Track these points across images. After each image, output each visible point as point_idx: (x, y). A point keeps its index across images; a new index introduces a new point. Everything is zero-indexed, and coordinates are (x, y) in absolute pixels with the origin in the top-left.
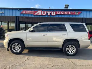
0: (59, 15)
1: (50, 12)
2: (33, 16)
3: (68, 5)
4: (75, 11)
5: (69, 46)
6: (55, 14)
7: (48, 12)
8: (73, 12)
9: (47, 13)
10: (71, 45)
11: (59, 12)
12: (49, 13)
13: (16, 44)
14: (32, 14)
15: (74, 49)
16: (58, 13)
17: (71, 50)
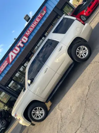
2: (10, 66)
3: (27, 15)
4: (39, 13)
5: (78, 52)
6: (27, 39)
7: (18, 45)
8: (39, 16)
9: (19, 47)
10: (78, 49)
11: (28, 31)
12: (20, 44)
13: (33, 110)
15: (84, 49)
16: (28, 33)
17: (83, 52)
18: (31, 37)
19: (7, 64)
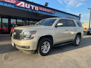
0: (41, 11)
1: (34, 6)
3: (48, 3)
8: (51, 11)
14: (12, 4)
18: (39, 12)
19: (14, 3)
